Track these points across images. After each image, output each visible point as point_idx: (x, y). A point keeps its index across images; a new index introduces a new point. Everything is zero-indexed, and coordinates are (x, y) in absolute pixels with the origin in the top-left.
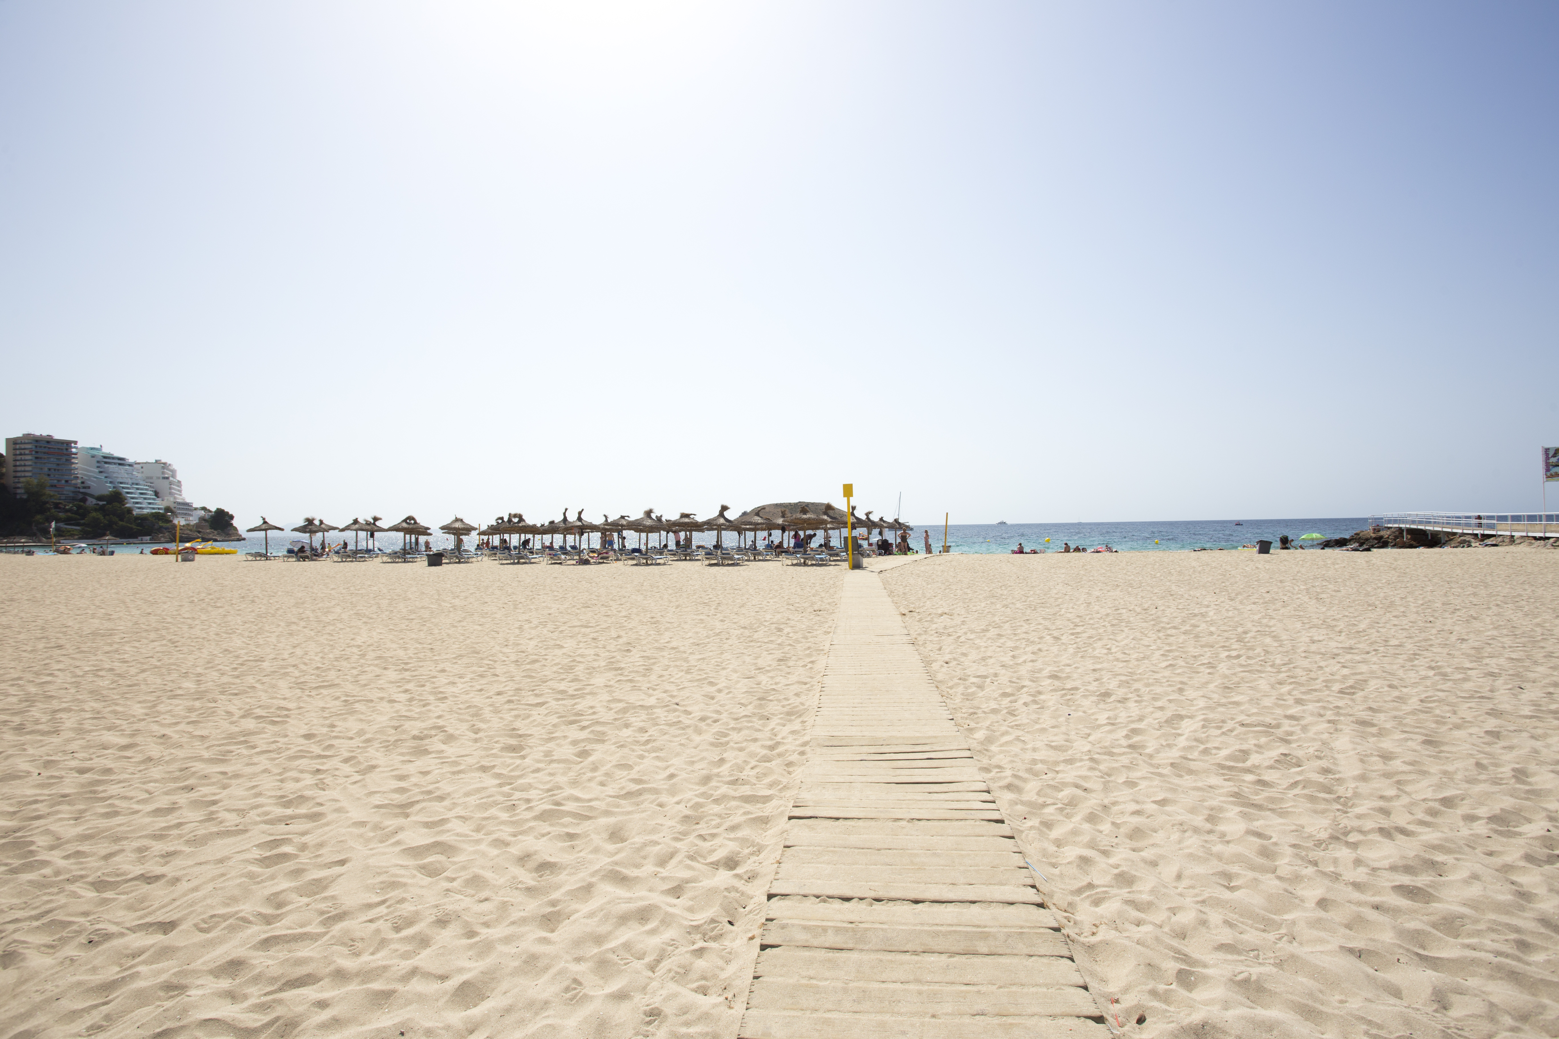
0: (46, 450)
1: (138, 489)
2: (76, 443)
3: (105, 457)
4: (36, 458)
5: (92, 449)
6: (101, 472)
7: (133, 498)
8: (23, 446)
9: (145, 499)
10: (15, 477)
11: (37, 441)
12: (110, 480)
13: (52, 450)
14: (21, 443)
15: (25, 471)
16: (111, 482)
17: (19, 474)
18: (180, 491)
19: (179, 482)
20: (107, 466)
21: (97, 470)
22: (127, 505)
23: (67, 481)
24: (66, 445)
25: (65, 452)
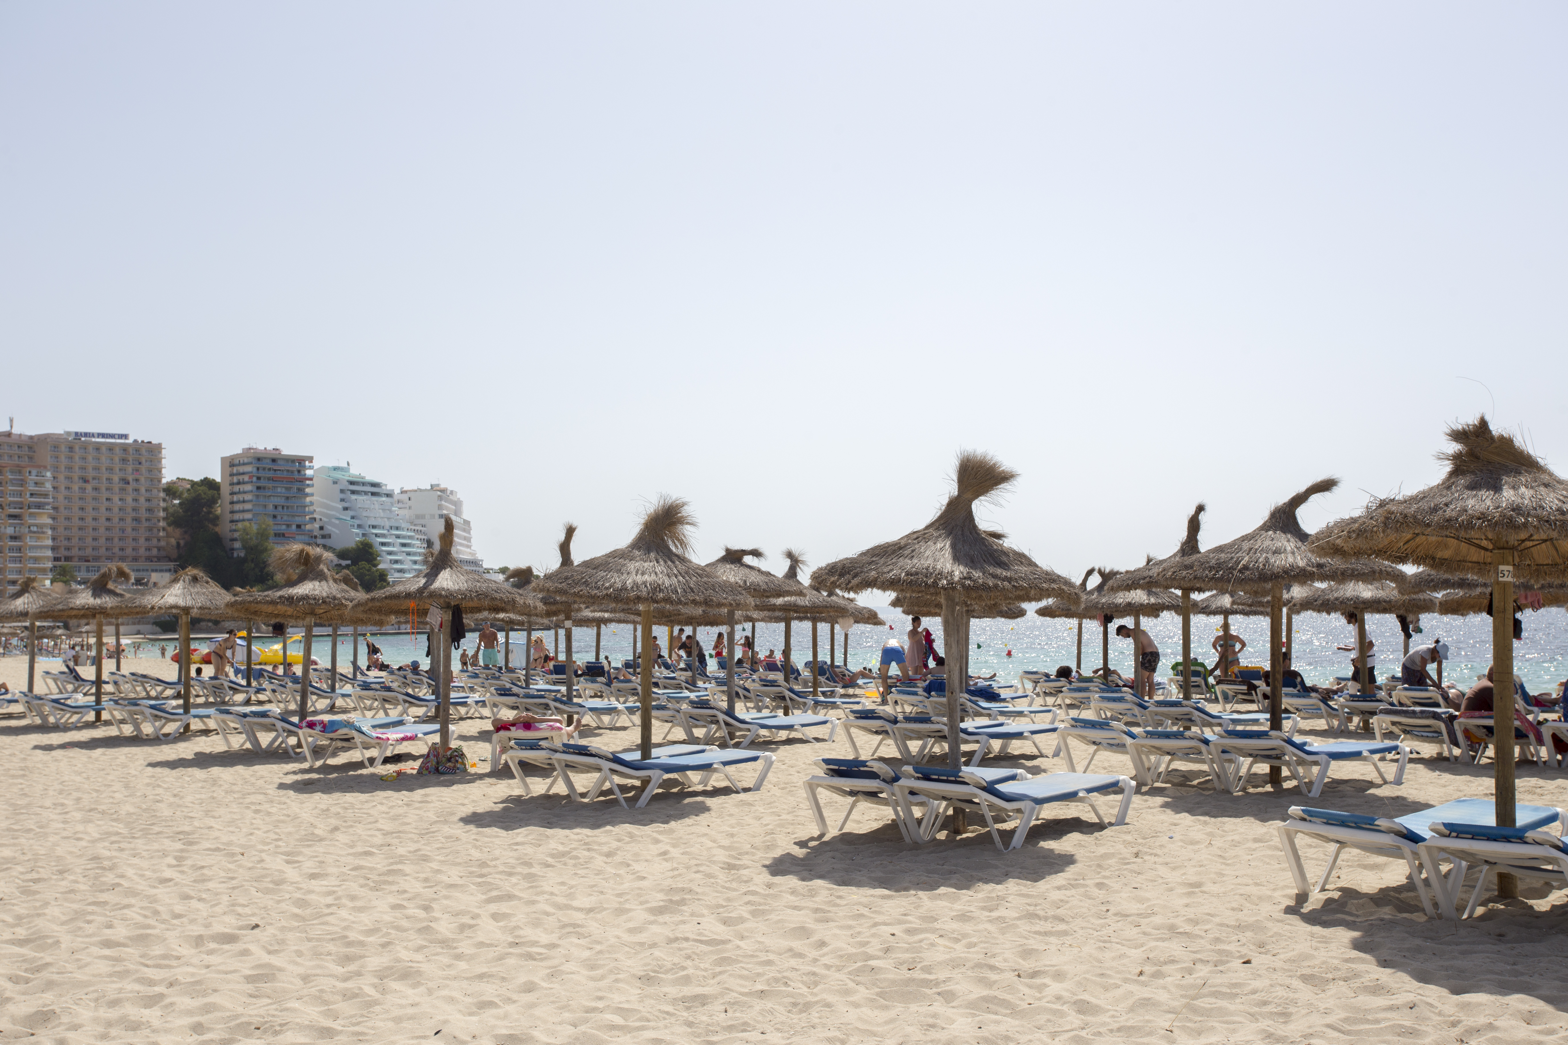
0: (271, 474)
1: (398, 537)
2: (311, 459)
3: (352, 483)
4: (258, 488)
5: (336, 469)
6: (346, 509)
7: (390, 553)
8: (241, 469)
9: (408, 554)
10: (232, 521)
11: (259, 459)
12: (357, 522)
13: (279, 474)
14: (239, 464)
15: (244, 511)
16: (359, 526)
17: (237, 517)
18: (468, 539)
19: (467, 523)
20: (354, 497)
21: (340, 506)
22: (381, 566)
23: (299, 526)
24: (299, 462)
25: (296, 476)
